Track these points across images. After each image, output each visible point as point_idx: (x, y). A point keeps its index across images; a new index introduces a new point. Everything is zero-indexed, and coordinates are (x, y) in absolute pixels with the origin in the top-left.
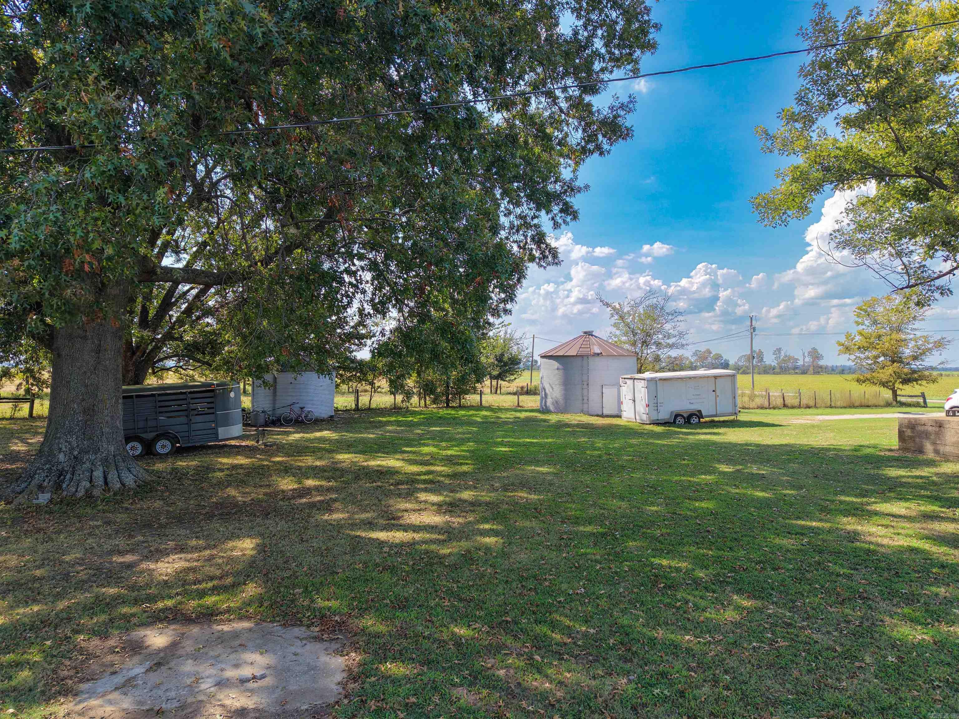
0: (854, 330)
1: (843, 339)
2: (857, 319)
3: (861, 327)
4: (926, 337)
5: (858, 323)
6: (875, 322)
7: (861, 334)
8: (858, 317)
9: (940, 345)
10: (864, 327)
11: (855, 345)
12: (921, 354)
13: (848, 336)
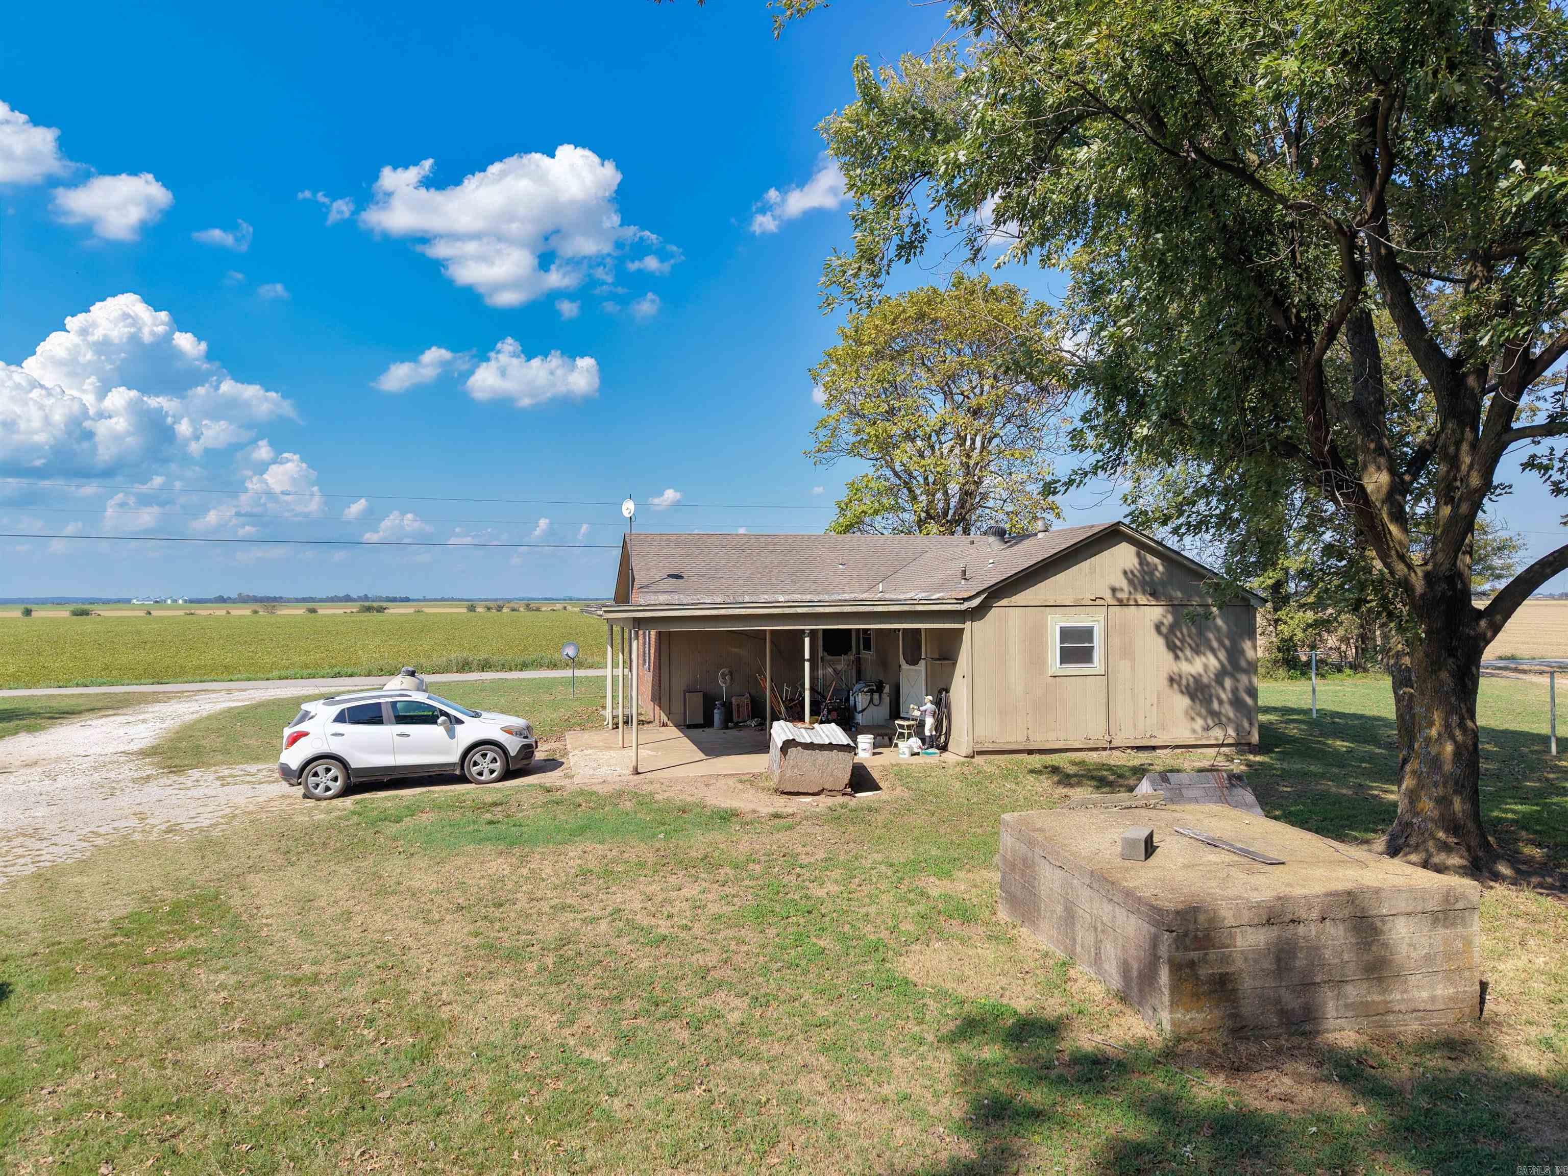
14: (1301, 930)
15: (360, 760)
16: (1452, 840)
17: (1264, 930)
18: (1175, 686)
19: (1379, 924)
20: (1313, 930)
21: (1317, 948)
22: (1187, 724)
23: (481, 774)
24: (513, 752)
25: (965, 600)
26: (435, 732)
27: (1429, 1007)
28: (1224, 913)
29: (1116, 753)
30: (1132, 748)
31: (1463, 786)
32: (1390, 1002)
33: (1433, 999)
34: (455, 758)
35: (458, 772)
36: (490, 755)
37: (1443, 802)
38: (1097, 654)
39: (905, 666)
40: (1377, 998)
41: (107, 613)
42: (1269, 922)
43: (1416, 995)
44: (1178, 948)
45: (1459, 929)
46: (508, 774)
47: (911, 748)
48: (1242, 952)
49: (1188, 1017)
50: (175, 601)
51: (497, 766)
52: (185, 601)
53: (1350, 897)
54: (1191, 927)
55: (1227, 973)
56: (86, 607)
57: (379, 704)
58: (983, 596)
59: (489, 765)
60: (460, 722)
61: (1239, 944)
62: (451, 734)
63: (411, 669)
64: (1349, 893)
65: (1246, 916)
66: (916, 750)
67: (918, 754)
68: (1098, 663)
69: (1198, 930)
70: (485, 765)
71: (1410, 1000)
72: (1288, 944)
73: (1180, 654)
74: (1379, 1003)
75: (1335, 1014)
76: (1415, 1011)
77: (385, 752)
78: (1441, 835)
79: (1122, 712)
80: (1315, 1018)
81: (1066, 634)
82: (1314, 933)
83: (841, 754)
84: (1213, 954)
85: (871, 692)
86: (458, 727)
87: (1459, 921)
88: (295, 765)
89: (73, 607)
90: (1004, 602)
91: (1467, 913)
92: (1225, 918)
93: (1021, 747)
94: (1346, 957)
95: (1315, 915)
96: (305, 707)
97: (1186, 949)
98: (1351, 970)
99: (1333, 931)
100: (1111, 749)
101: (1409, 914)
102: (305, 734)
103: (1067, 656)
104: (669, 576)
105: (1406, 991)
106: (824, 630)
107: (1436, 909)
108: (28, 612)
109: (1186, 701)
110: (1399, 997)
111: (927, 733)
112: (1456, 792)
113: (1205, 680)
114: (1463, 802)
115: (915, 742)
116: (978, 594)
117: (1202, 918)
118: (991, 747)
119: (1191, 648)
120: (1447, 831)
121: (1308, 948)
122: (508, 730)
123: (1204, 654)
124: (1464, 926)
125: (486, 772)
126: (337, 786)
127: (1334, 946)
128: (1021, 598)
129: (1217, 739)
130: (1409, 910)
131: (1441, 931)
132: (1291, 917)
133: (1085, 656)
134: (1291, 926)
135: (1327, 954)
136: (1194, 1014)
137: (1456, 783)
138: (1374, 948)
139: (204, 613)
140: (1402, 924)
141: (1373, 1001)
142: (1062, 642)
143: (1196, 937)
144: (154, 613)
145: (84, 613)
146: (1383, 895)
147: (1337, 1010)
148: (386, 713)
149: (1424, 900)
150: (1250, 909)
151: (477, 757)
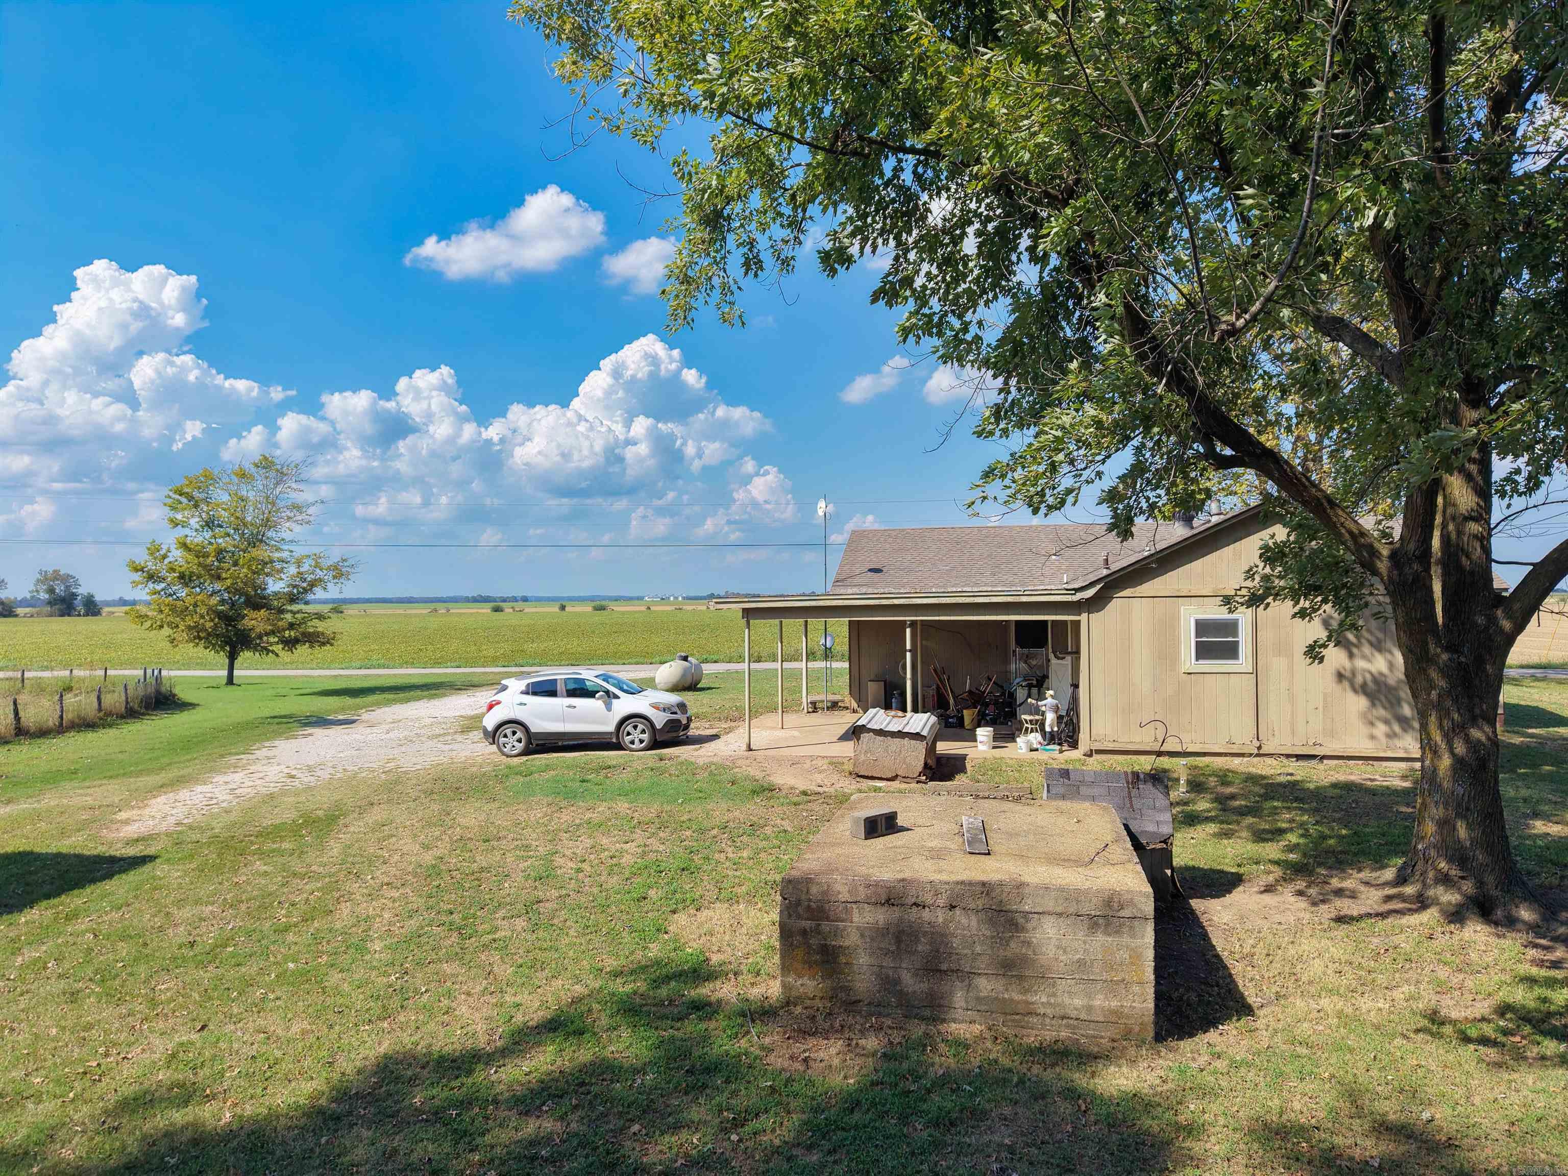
0: (169, 539)
1: (142, 557)
2: (171, 514)
3: (180, 532)
4: (317, 557)
5: (175, 523)
6: (209, 524)
7: (184, 546)
8: (173, 508)
9: (339, 573)
10: (187, 531)
11: (173, 570)
12: (306, 591)
13: (154, 550)
14: (926, 914)
15: (538, 726)
16: (1454, 872)
17: (885, 908)
18: (1346, 684)
19: (1021, 921)
20: (941, 917)
21: (943, 935)
22: (1364, 730)
23: (632, 742)
24: (659, 726)
25: (1077, 590)
26: (593, 705)
27: (1083, 1016)
28: (838, 887)
29: (1269, 761)
30: (1288, 756)
31: (1468, 809)
32: (1032, 1003)
33: (1089, 1009)
34: (611, 728)
35: (614, 740)
36: (640, 727)
37: (1445, 825)
38: (1245, 649)
39: (1054, 661)
40: (1017, 997)
41: (619, 608)
42: (889, 902)
43: (1067, 1001)
44: (790, 916)
45: (1126, 939)
46: (656, 744)
47: (1028, 742)
48: (858, 928)
49: (799, 982)
50: (676, 598)
51: (645, 737)
52: (684, 598)
53: (986, 888)
54: (803, 897)
55: (841, 947)
56: (603, 603)
57: (556, 680)
58: (1098, 587)
59: (638, 736)
60: (617, 697)
61: (855, 919)
62: (609, 707)
63: (683, 654)
64: (984, 884)
65: (862, 893)
66: (1035, 746)
67: (1037, 750)
68: (1244, 661)
69: (810, 900)
70: (636, 735)
71: (1059, 1005)
72: (911, 927)
73: (1355, 650)
74: (1018, 1002)
75: (963, 1004)
76: (1063, 1018)
77: (557, 720)
78: (1443, 865)
79: (1273, 713)
80: (940, 1006)
81: (1202, 627)
82: (941, 920)
83: (913, 742)
84: (825, 926)
85: (1030, 686)
86: (615, 701)
87: (1125, 929)
88: (490, 728)
89: (594, 604)
90: (1127, 592)
91: (1136, 923)
92: (839, 893)
93: (1148, 749)
94: (978, 949)
95: (941, 902)
96: (504, 682)
97: (799, 917)
98: (982, 965)
99: (964, 921)
100: (1258, 755)
101: (1060, 915)
102: (498, 703)
103: (1204, 651)
104: (870, 570)
105: (1054, 995)
106: (1017, 622)
107: (1093, 913)
108: (563, 608)
109: (1362, 702)
110: (1044, 999)
111: (1048, 729)
112: (1459, 815)
113: (1391, 681)
114: (1469, 827)
115: (1035, 738)
116: (1092, 584)
117: (814, 890)
118: (1111, 746)
119: (1371, 644)
120: (1450, 860)
121: (933, 933)
122: (655, 706)
123: (1390, 652)
124: (1133, 936)
125: (637, 741)
126: (520, 747)
127: (964, 936)
128: (1148, 588)
129: (1406, 751)
130: (1059, 909)
131: (1101, 939)
132: (913, 900)
133: (1230, 651)
134: (915, 909)
135: (956, 942)
136: (805, 980)
137: (1459, 805)
138: (1013, 945)
139: (690, 608)
140: (1050, 925)
141: (1012, 1000)
142: (1197, 636)
143: (809, 906)
144: (652, 608)
145: (602, 608)
146: (1027, 890)
147: (967, 1002)
148: (560, 687)
149: (1078, 902)
150: (868, 886)
151: (629, 728)
